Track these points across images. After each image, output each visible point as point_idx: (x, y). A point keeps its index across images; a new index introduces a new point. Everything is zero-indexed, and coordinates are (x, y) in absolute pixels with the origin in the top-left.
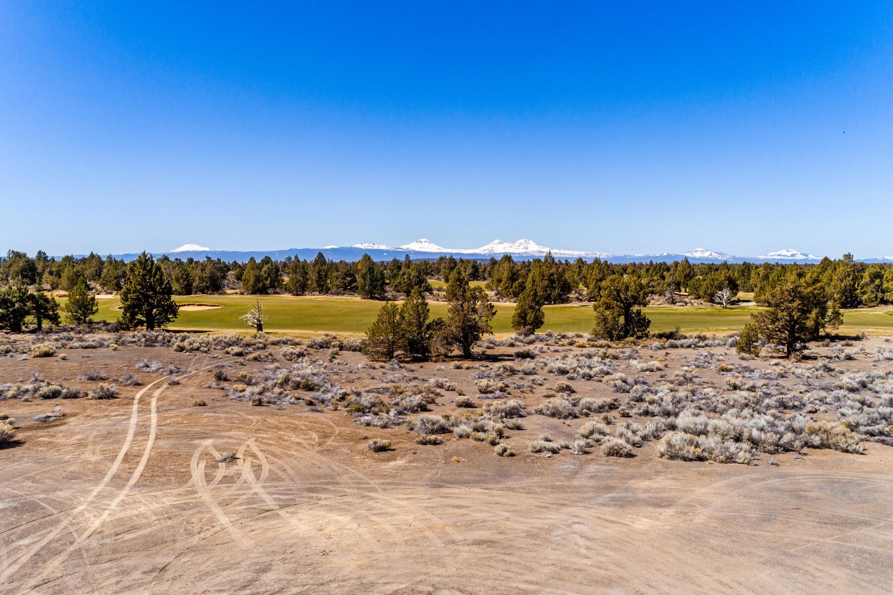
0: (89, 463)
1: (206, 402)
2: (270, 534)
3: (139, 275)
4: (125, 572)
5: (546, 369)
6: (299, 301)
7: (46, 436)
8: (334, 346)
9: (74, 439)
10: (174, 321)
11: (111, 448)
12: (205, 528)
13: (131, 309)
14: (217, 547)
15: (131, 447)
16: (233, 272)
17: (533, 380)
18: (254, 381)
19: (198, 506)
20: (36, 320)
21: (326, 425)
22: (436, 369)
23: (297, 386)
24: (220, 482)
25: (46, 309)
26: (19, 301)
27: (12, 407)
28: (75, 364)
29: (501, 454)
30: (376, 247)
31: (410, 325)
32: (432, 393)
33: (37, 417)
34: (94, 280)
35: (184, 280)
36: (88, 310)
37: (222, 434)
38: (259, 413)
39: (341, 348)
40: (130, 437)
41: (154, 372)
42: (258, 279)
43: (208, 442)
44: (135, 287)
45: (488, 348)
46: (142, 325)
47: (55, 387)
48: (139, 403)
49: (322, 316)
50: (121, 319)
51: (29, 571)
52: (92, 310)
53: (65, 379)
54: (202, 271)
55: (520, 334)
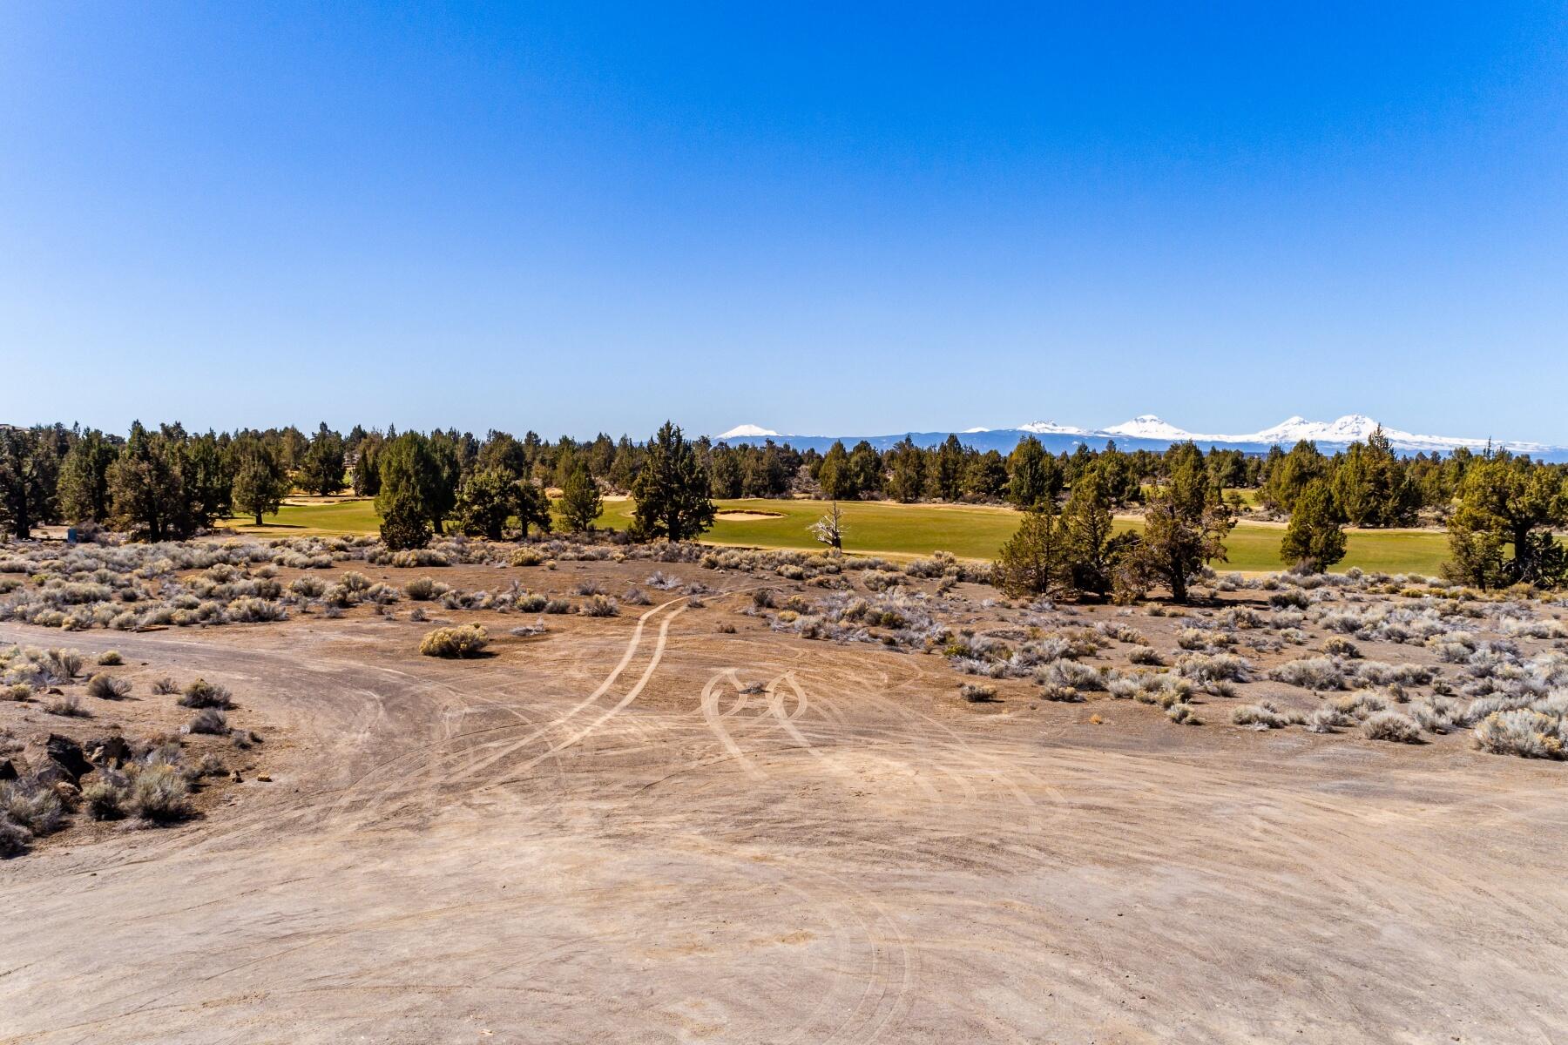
0: (573, 679)
1: (737, 629)
2: (792, 770)
3: (660, 457)
4: (605, 783)
5: (1322, 622)
6: (907, 511)
7: (524, 650)
8: (950, 574)
9: (558, 655)
10: (708, 531)
11: (602, 667)
12: (708, 755)
13: (648, 511)
14: (720, 775)
15: (628, 667)
16: (808, 467)
17: (1286, 635)
18: (810, 609)
19: (706, 734)
20: (520, 525)
21: (907, 667)
22: (1116, 614)
23: (876, 621)
24: (738, 714)
25: (534, 508)
26: (499, 493)
27: (485, 617)
28: (567, 576)
29: (1177, 720)
30: (1058, 430)
31: (1077, 541)
32: (1095, 641)
33: (514, 630)
34: (602, 474)
35: (730, 475)
36: (589, 511)
37: (751, 664)
38: (809, 646)
39: (961, 577)
40: (627, 657)
41: (670, 590)
42: (844, 475)
43: (730, 671)
44: (654, 476)
45: (1224, 589)
46: (663, 536)
47: (538, 596)
48: (644, 625)
49: (943, 534)
50: (633, 525)
51: (497, 770)
52: (595, 511)
53: (552, 592)
54: (757, 460)
55: (1294, 572)
